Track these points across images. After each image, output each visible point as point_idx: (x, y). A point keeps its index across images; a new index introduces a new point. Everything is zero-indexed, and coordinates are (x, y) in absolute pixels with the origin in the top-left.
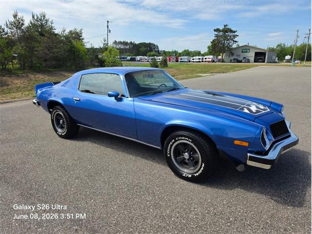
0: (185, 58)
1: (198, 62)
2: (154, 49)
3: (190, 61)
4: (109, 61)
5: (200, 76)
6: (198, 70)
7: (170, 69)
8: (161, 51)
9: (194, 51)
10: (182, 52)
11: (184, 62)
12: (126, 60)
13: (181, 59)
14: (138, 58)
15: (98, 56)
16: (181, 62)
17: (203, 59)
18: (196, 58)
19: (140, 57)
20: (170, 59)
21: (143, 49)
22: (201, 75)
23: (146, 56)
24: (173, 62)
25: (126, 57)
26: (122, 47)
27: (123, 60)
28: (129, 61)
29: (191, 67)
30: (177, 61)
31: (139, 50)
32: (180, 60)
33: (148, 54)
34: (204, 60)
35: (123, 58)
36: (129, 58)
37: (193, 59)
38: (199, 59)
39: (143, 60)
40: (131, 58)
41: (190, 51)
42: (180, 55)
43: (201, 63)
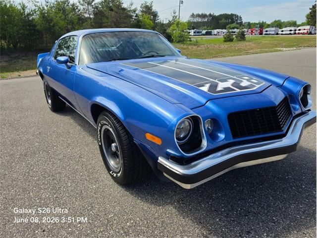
0: (272, 30)
1: (288, 34)
2: (237, 20)
3: (277, 34)
4: (175, 36)
5: (280, 50)
6: (284, 44)
7: (248, 43)
8: (245, 23)
9: (288, 22)
10: (272, 23)
11: (270, 34)
12: (201, 34)
13: (267, 31)
14: (215, 31)
15: (166, 30)
16: (266, 34)
17: (295, 30)
18: (286, 30)
19: (218, 30)
20: (252, 31)
21: (223, 21)
22: (282, 49)
23: (225, 29)
24: (255, 35)
25: (201, 31)
26: (200, 20)
27: (198, 34)
28: (204, 35)
29: (275, 40)
30: (261, 33)
31: (218, 22)
32: (264, 33)
33: (227, 26)
34: (297, 32)
35: (198, 32)
36: (204, 32)
37: (282, 31)
38: (291, 31)
39: (219, 34)
40: (207, 33)
41: (282, 21)
42: (269, 26)
43: (293, 35)
